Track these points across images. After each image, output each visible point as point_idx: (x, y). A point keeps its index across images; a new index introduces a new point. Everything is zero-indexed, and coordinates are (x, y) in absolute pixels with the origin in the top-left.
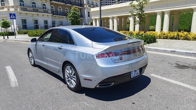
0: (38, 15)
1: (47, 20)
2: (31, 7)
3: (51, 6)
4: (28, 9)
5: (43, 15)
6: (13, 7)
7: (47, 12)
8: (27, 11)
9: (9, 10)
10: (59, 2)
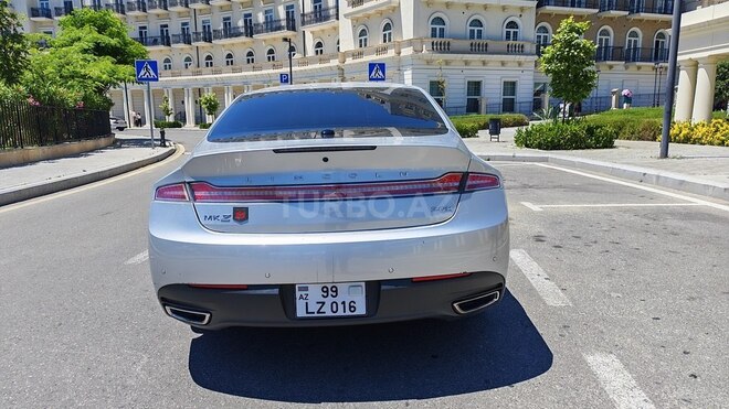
0: (484, 63)
1: (513, 80)
2: (465, 39)
3: (540, 25)
4: (455, 44)
5: (503, 64)
6: (410, 43)
7: (520, 50)
8: (452, 53)
9: (399, 53)
10: (573, 6)
